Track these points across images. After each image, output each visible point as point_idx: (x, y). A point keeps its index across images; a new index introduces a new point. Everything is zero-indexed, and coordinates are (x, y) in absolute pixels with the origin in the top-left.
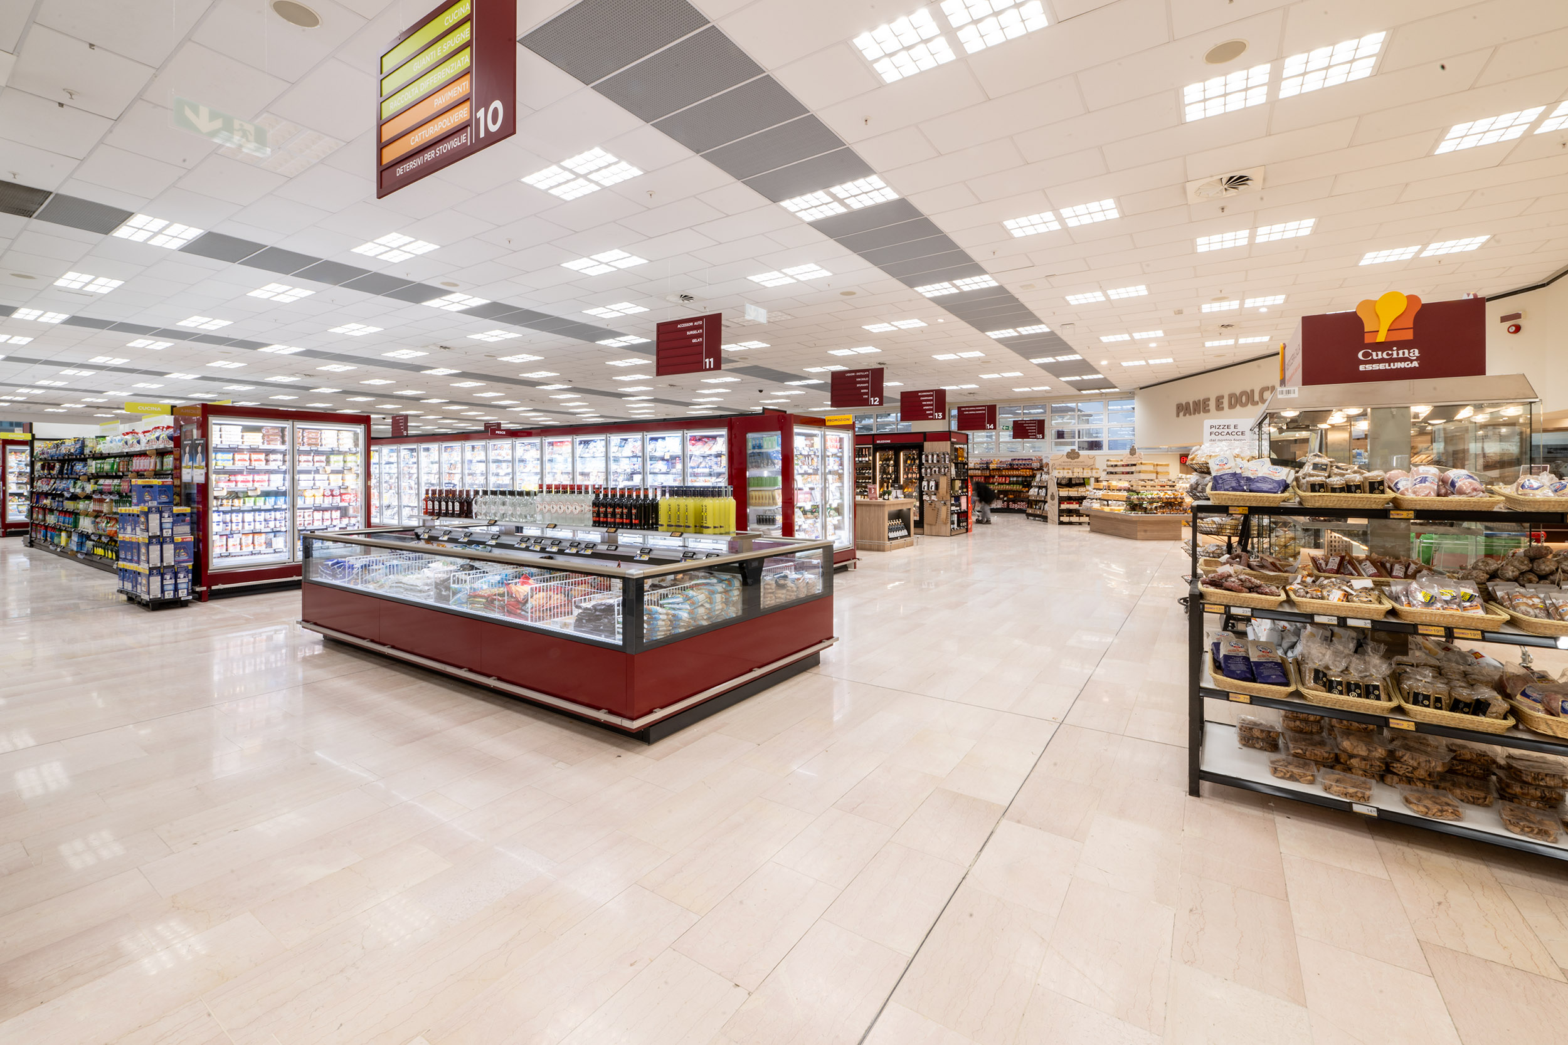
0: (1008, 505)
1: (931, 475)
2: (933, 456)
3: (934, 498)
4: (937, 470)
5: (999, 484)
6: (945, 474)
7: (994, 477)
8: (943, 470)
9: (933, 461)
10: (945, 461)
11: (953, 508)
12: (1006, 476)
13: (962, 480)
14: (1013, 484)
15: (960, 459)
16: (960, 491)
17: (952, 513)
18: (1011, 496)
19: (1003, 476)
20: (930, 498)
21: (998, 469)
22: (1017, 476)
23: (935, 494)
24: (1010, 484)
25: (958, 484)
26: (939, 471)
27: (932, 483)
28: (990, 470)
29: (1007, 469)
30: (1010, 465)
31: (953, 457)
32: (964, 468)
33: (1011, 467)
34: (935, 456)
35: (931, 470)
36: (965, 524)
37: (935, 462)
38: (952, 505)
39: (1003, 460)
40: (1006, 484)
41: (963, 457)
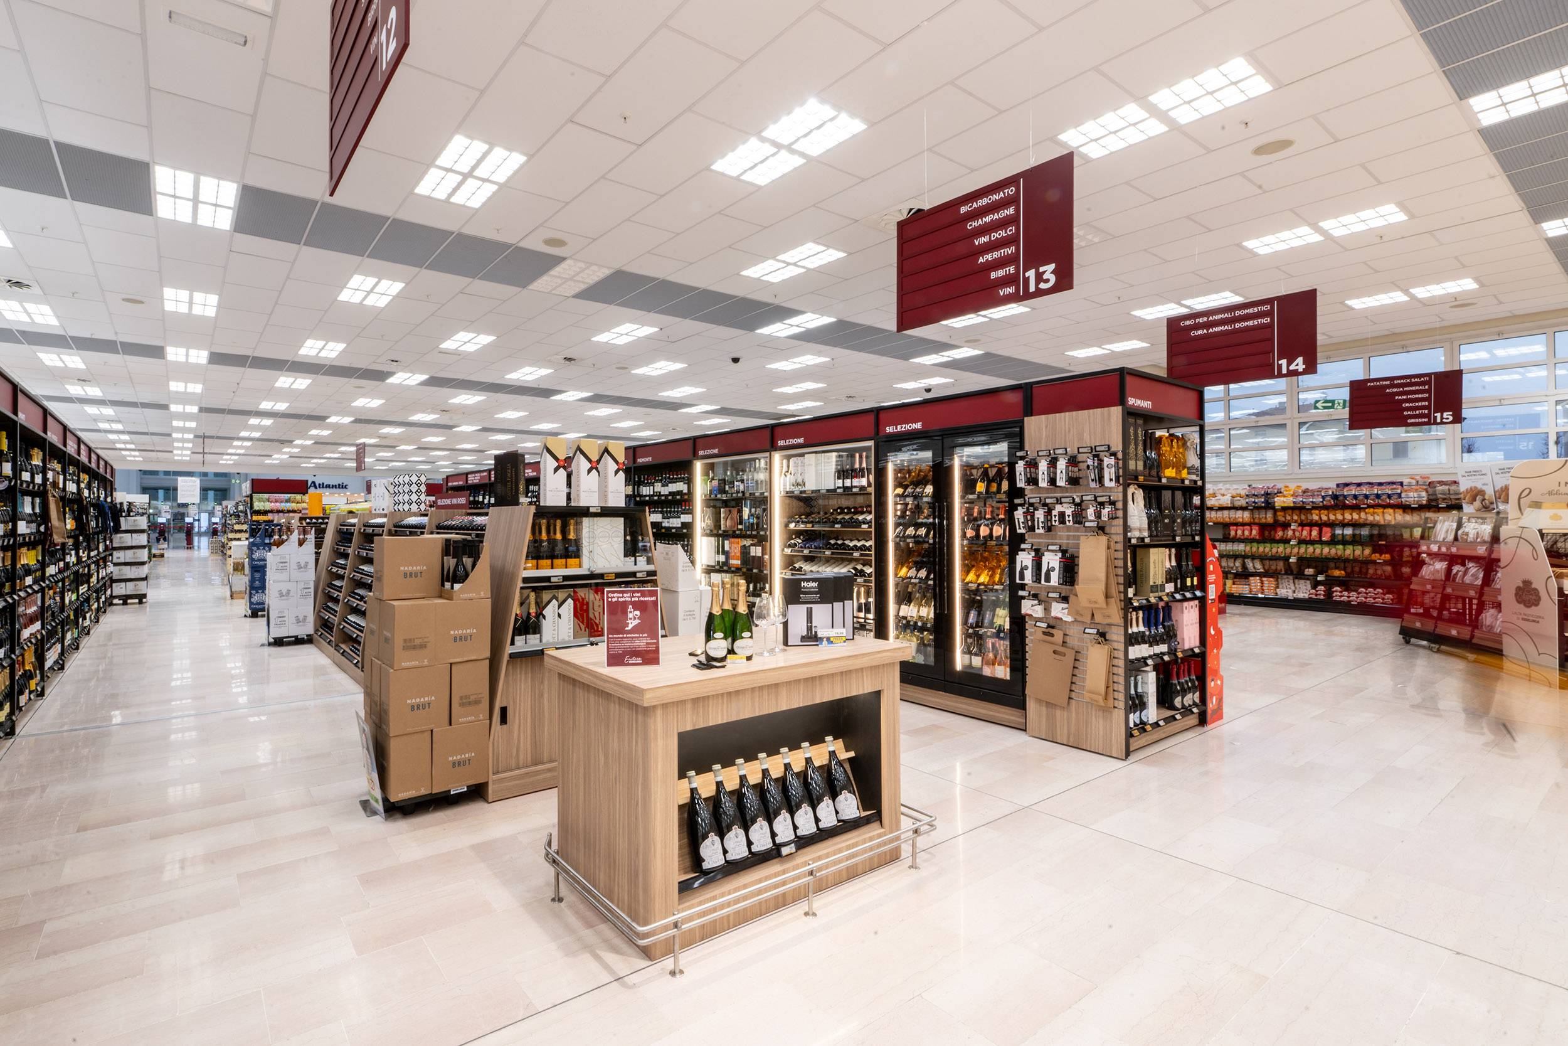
0: (1329, 594)
1: (1049, 529)
2: (1053, 463)
3: (1058, 610)
4: (1069, 511)
5: (1301, 542)
6: (1101, 529)
7: (1286, 526)
8: (1090, 512)
9: (1052, 481)
10: (1100, 479)
11: (1138, 651)
12: (1321, 525)
13: (1178, 546)
14: (1344, 542)
15: (1170, 472)
16: (1170, 587)
17: (1135, 667)
18: (1337, 573)
19: (1311, 524)
20: (1047, 610)
21: (1299, 509)
22: (1355, 525)
23: (1065, 599)
24: (1333, 542)
25: (1160, 561)
26: (1079, 518)
27: (1052, 560)
28: (1275, 511)
29: (1325, 508)
30: (1335, 497)
31: (1136, 465)
32: (1188, 505)
33: (1338, 502)
34: (1062, 464)
35: (1049, 513)
36: (1192, 698)
37: (1061, 482)
38: (1133, 640)
39: (1313, 486)
40: (1321, 542)
41: (1180, 465)
